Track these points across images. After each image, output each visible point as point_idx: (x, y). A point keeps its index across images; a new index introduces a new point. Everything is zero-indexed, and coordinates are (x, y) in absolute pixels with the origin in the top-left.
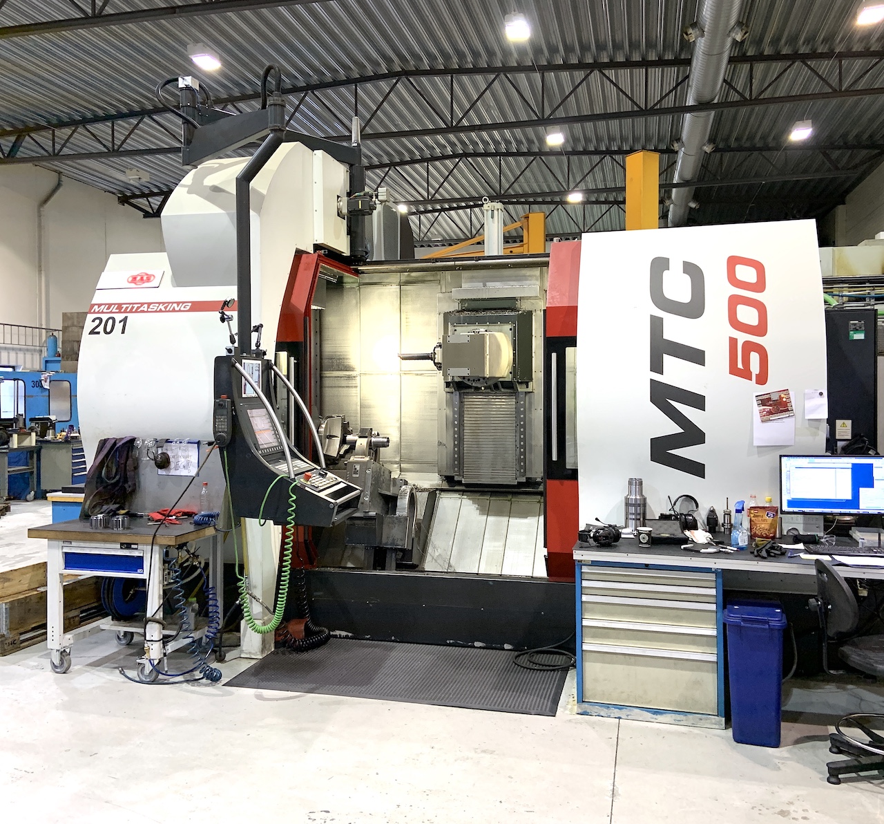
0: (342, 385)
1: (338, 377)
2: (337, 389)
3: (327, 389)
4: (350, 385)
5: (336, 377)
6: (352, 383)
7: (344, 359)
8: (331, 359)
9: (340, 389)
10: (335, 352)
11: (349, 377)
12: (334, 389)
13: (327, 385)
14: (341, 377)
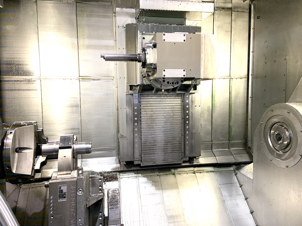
0: (22, 89)
1: (18, 81)
2: (17, 92)
3: (7, 92)
4: (30, 88)
5: (15, 81)
6: (31, 86)
7: (22, 64)
8: (10, 64)
9: (20, 92)
10: (13, 58)
11: (29, 81)
12: (14, 92)
13: (7, 88)
14: (21, 81)
